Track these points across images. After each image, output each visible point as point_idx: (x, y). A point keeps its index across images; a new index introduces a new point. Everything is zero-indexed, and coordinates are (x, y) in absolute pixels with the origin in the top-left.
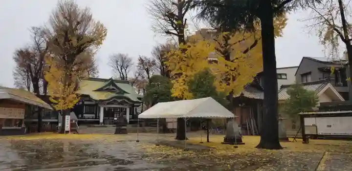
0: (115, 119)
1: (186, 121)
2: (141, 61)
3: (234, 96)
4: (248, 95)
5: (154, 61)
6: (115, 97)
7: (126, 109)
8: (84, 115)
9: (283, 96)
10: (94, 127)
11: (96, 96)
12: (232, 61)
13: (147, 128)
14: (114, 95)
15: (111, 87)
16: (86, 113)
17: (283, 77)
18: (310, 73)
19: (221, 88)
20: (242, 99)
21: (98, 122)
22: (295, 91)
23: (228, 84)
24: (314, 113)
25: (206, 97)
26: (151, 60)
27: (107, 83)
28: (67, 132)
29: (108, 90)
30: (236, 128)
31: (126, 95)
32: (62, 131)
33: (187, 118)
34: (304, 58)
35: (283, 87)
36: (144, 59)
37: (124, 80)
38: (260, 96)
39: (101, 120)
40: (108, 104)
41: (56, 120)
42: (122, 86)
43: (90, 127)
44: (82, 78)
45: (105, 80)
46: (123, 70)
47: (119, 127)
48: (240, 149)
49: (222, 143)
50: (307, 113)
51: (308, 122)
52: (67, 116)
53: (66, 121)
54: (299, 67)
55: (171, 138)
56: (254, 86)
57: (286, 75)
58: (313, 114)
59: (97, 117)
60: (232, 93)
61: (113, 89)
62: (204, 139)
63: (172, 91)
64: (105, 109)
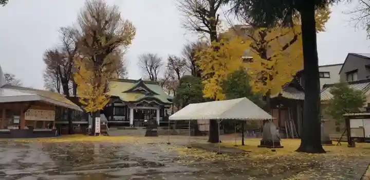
0: (146, 121)
1: (219, 123)
3: (272, 96)
4: (286, 95)
5: (184, 60)
6: (146, 99)
7: (156, 110)
8: (114, 117)
9: (326, 96)
10: (124, 129)
11: (126, 98)
12: (269, 59)
13: (178, 131)
14: (143, 96)
15: (140, 88)
17: (326, 75)
18: (356, 71)
19: (257, 88)
20: (280, 100)
21: (128, 125)
22: (339, 90)
23: (265, 84)
24: (361, 114)
25: (240, 97)
26: (182, 60)
27: (137, 84)
28: (98, 134)
29: (138, 91)
30: (274, 130)
31: (155, 96)
32: (93, 133)
33: (220, 120)
34: (349, 54)
35: (325, 86)
36: (174, 59)
37: (153, 81)
38: (300, 96)
39: (131, 123)
40: (138, 105)
41: (86, 122)
42: (152, 87)
43: (120, 129)
44: (111, 79)
45: (135, 81)
46: (153, 71)
47: (149, 130)
48: (279, 153)
49: (258, 146)
50: (353, 114)
51: (354, 124)
52: (96, 118)
53: (96, 123)
54: (343, 65)
55: (204, 140)
56: (293, 86)
57: (328, 73)
58: (360, 116)
59: (127, 119)
60: (268, 93)
61: (142, 90)
62: (239, 142)
63: (204, 91)
64: (134, 111)
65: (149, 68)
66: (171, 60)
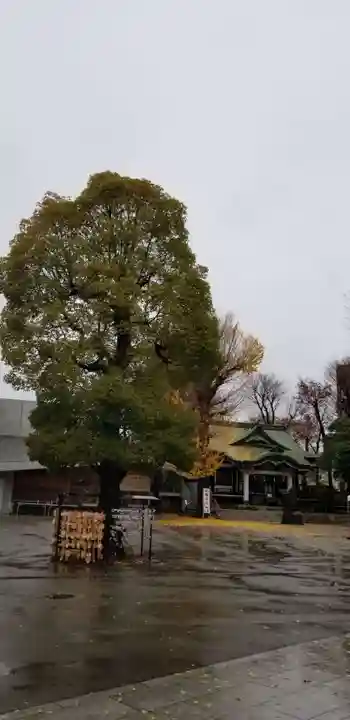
2: (305, 389)
6: (267, 457)
7: (287, 478)
10: (237, 508)
11: (238, 455)
14: (266, 453)
15: (258, 438)
16: (218, 484)
21: (241, 501)
26: (324, 384)
27: (250, 430)
28: (207, 516)
29: (254, 444)
31: (285, 453)
32: (198, 512)
36: (307, 384)
39: (246, 498)
40: (257, 468)
46: (268, 404)
47: (287, 512)
52: (205, 489)
53: (204, 496)
61: (261, 441)
64: (251, 477)
65: (260, 399)
66: (303, 386)
